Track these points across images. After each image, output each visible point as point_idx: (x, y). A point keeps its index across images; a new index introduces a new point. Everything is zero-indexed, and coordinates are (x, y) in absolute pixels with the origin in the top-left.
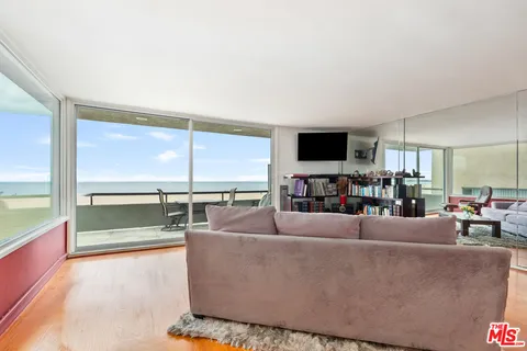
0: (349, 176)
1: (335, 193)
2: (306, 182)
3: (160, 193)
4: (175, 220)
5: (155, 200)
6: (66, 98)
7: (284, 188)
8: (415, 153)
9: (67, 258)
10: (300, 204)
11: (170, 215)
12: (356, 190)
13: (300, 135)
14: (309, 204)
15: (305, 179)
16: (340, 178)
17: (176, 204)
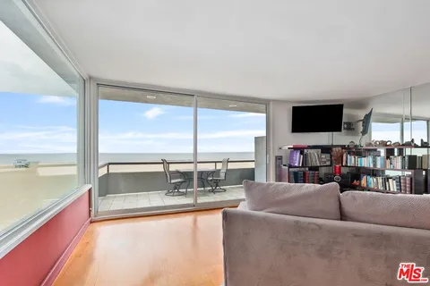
0: (343, 147)
1: (328, 163)
2: (302, 153)
3: (163, 162)
4: (177, 186)
5: (160, 168)
6: (90, 78)
7: (279, 158)
8: (399, 124)
9: (91, 222)
10: (296, 174)
11: (173, 181)
12: (352, 160)
13: (294, 107)
14: (304, 173)
15: (301, 149)
16: (334, 149)
17: (178, 172)
